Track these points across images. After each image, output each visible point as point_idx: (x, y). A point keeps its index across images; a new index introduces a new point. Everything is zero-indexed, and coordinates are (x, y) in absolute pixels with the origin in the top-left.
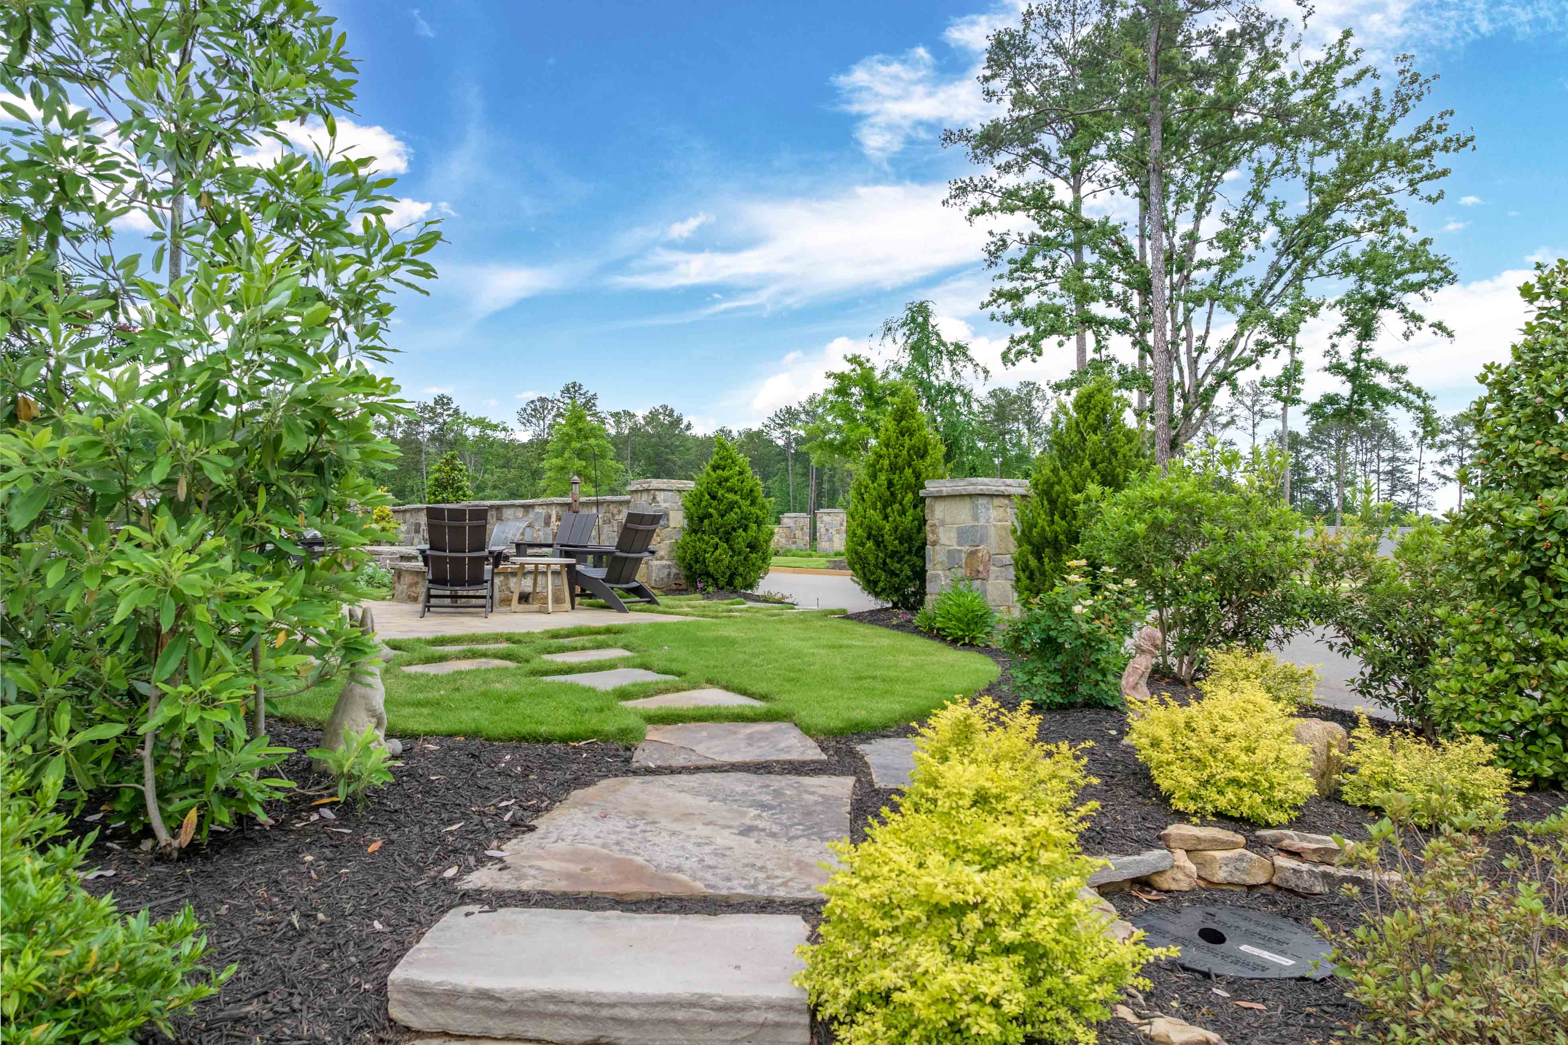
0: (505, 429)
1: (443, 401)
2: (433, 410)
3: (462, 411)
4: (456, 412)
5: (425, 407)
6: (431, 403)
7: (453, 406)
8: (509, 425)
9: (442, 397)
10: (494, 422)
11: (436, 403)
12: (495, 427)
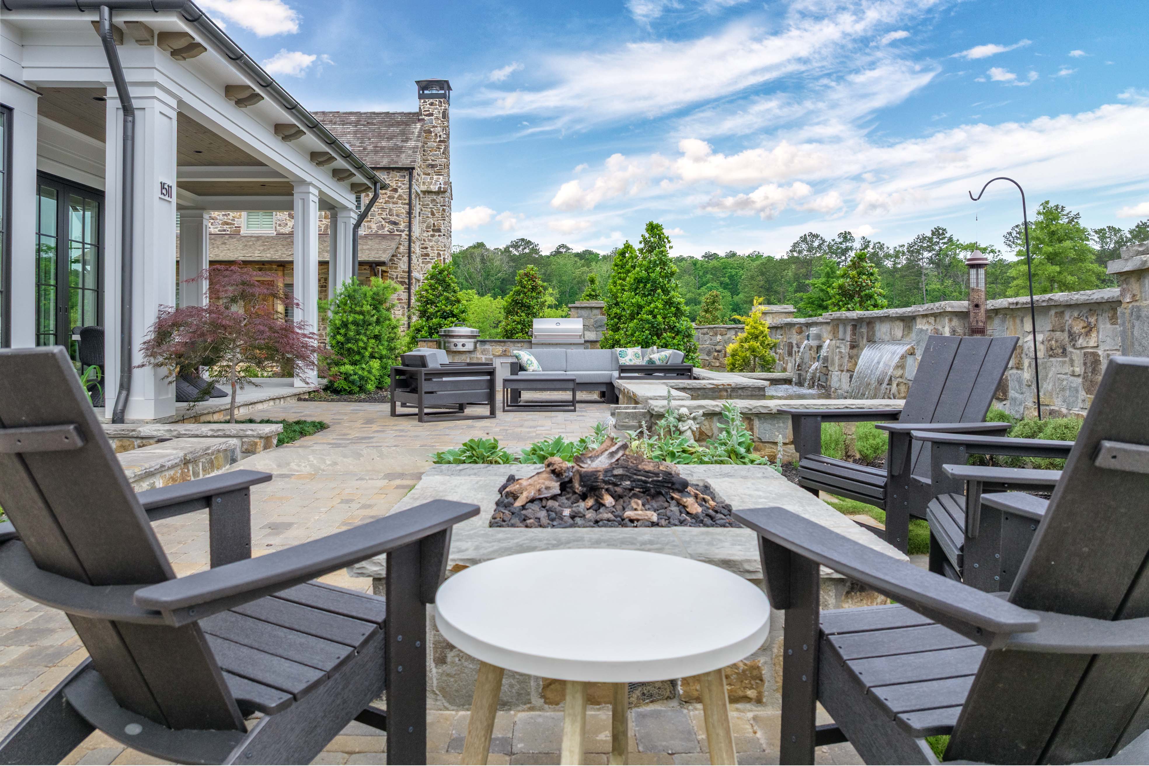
0: (992, 251)
1: (939, 232)
2: (930, 240)
3: (955, 239)
4: (950, 239)
5: (924, 238)
6: (929, 234)
7: (948, 235)
8: (996, 248)
9: (937, 229)
10: (983, 246)
11: (933, 233)
12: (984, 250)
